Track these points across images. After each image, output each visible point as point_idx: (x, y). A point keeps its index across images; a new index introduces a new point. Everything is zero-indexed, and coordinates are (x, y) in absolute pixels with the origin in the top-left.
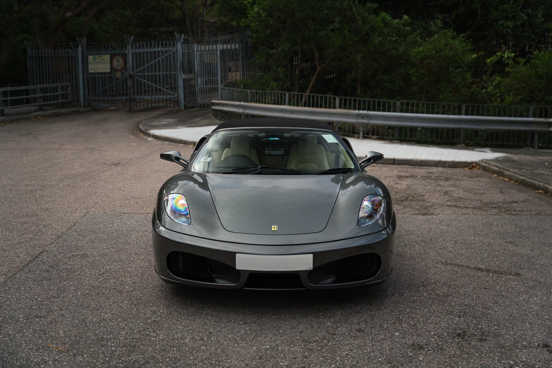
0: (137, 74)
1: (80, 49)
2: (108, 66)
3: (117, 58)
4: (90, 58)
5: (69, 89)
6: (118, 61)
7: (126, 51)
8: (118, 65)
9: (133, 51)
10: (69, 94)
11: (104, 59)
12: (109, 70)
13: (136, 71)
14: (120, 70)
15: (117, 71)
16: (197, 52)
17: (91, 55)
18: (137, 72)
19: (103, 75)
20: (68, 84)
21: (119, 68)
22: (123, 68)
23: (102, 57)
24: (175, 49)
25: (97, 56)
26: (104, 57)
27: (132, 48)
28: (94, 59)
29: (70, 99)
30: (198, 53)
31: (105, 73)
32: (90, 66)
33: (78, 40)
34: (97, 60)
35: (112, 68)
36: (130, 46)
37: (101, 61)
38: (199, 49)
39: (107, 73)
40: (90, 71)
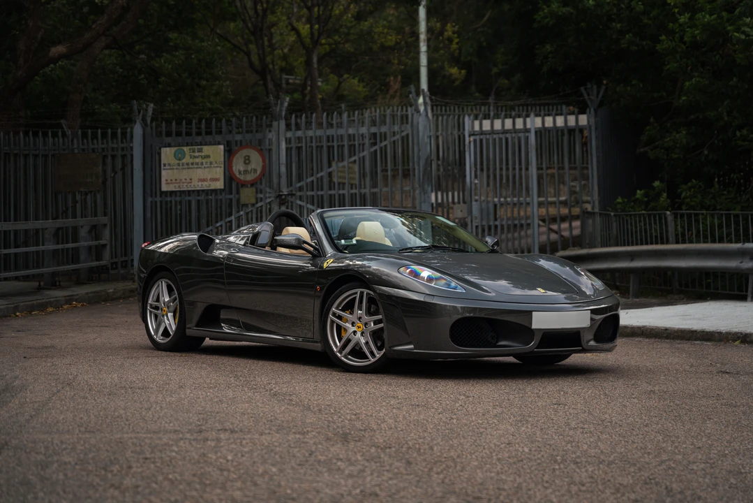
0: (299, 194)
1: (138, 130)
2: (219, 172)
3: (245, 152)
4: (167, 154)
5: (107, 233)
6: (247, 160)
7: (271, 135)
8: (246, 172)
9: (289, 135)
10: (104, 246)
11: (208, 157)
12: (219, 185)
13: (298, 185)
14: (253, 184)
15: (244, 184)
16: (470, 136)
17: (169, 146)
18: (300, 189)
19: (202, 198)
20: (105, 220)
21: (249, 178)
22: (260, 178)
23: (200, 150)
24: (407, 129)
25: (186, 149)
26: (207, 150)
27: (288, 127)
28: (179, 156)
29: (106, 260)
30: (472, 139)
31: (207, 192)
32: (165, 174)
33: (135, 107)
34: (187, 159)
35: (230, 178)
36: (283, 123)
37: (197, 160)
38: (477, 128)
39: (215, 191)
40: (165, 188)
